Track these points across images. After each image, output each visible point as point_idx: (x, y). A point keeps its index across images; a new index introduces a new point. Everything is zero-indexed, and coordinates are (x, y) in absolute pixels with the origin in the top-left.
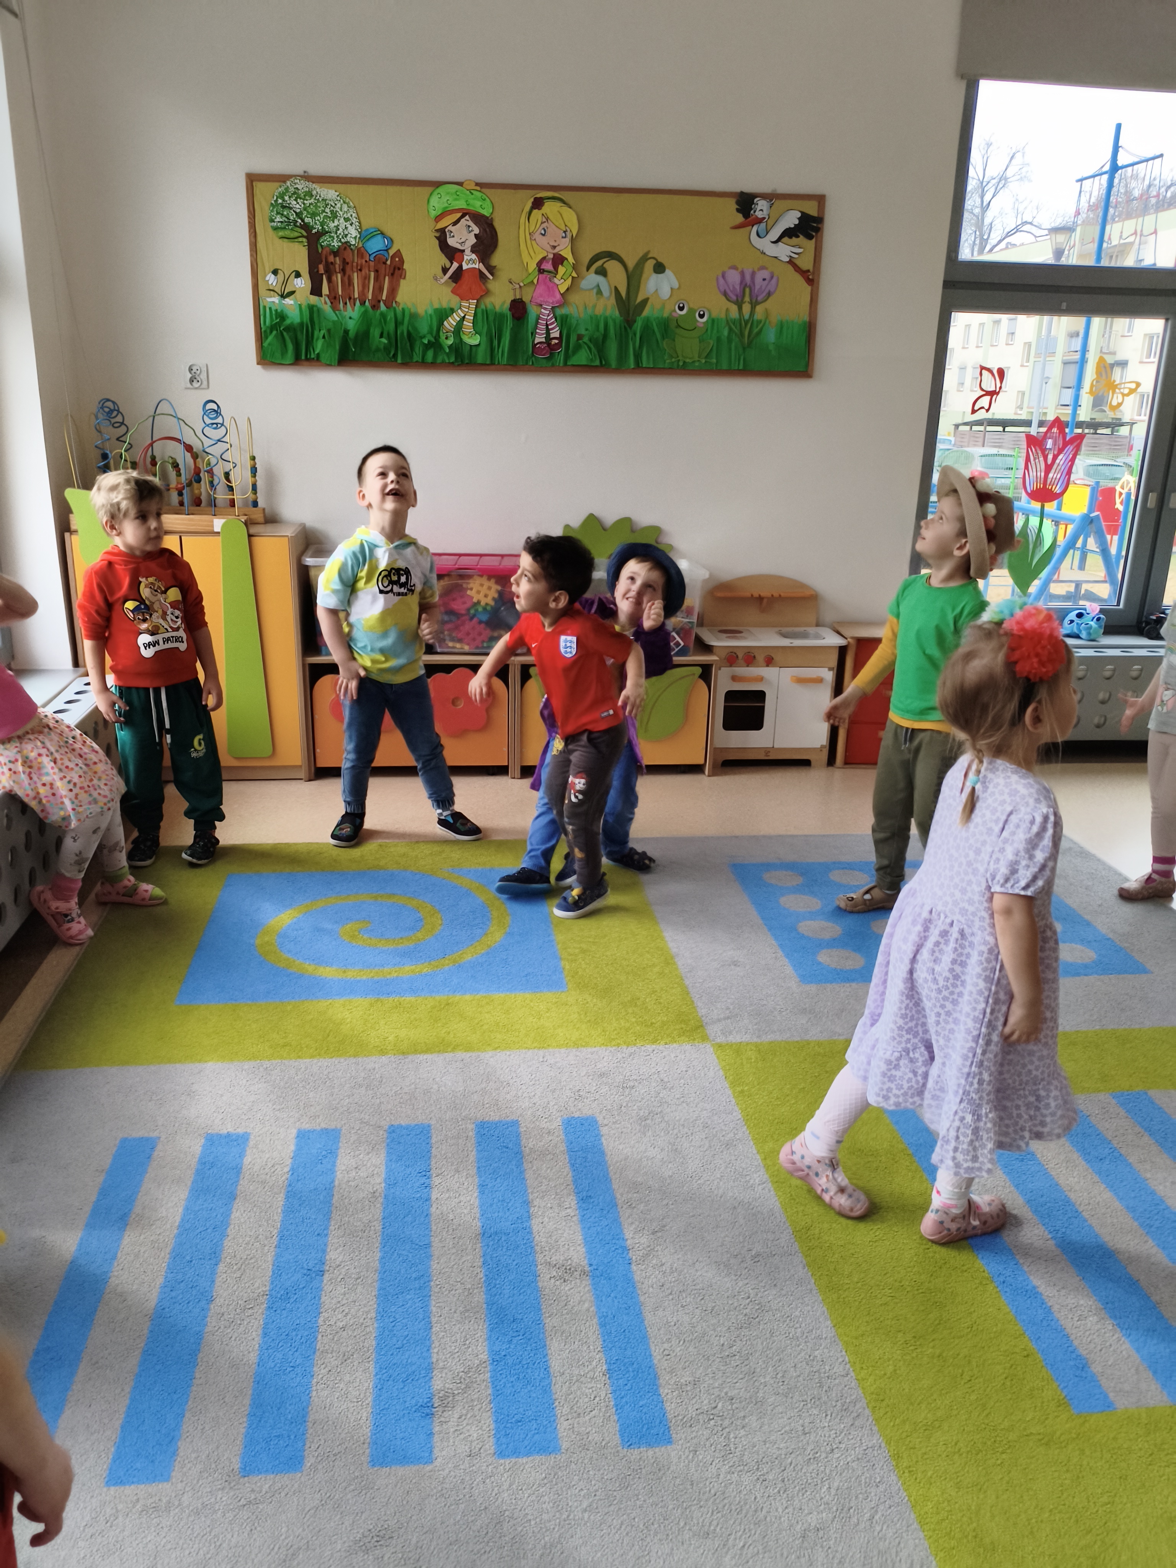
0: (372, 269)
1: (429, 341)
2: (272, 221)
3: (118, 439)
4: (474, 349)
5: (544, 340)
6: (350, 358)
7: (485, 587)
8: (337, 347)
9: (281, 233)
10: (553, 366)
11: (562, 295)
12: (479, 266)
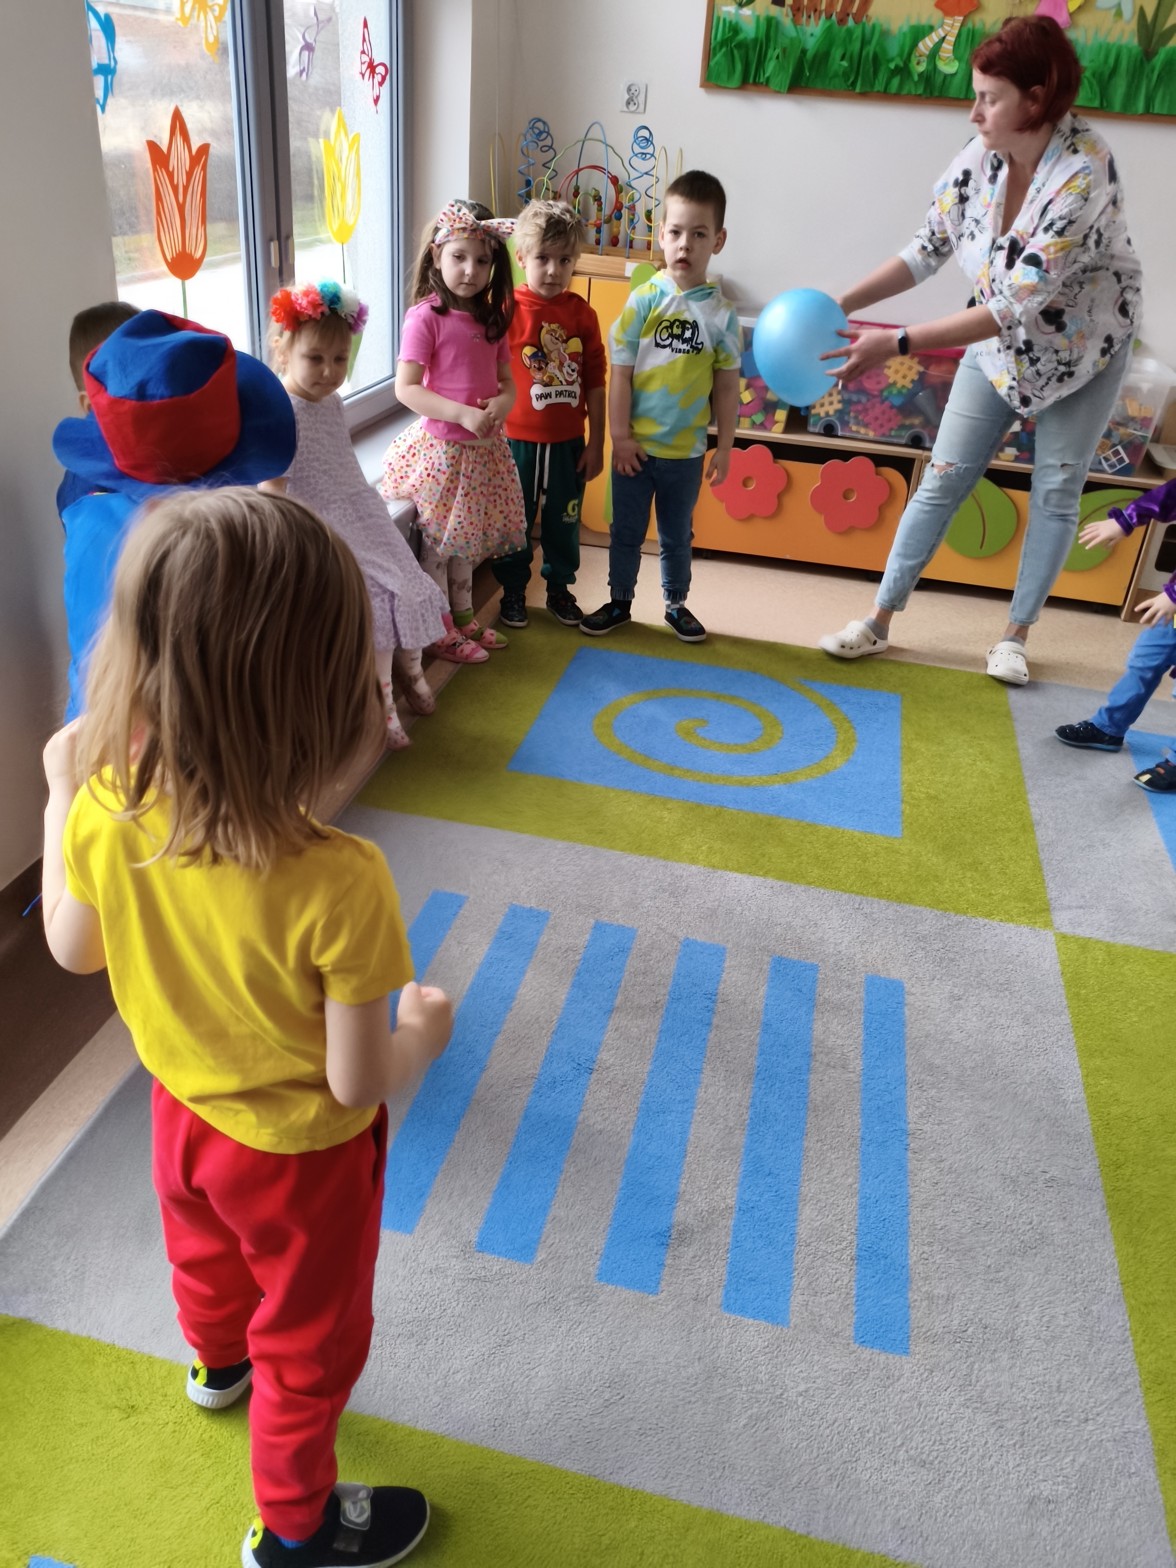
1: (897, 67)
3: (544, 165)
4: (948, 79)
6: (803, 85)
8: (791, 71)
11: (1071, 14)
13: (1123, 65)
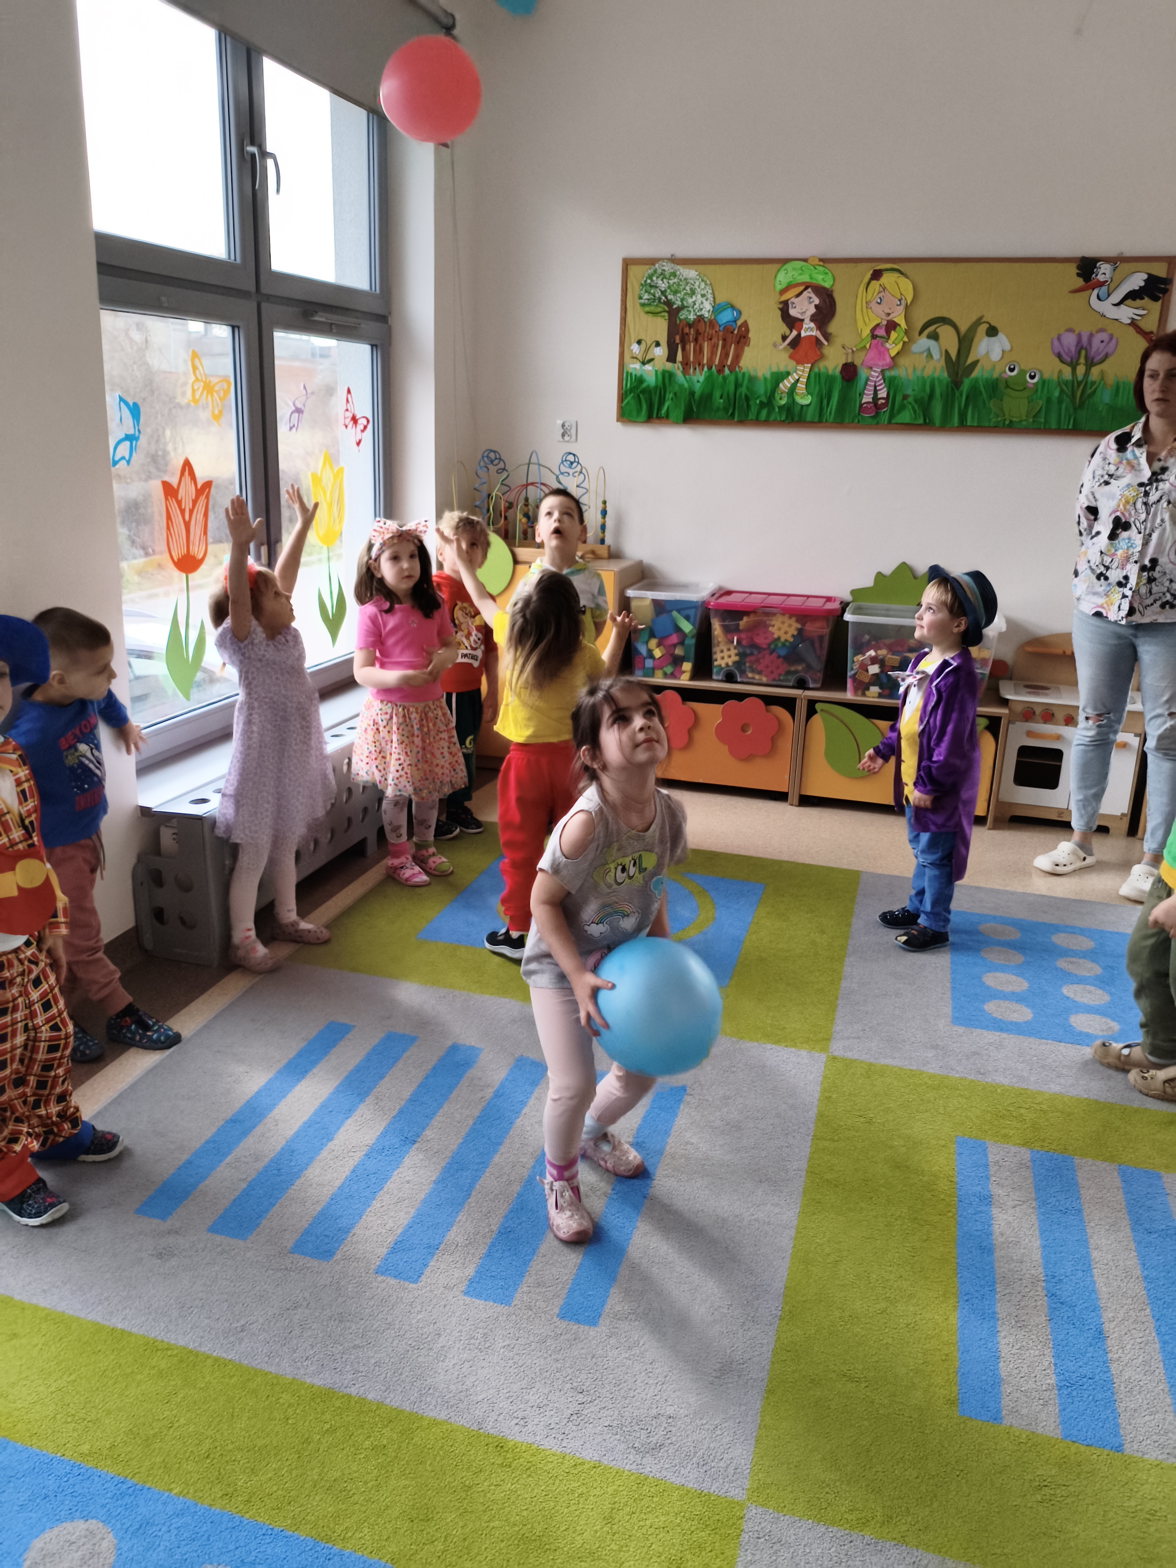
0: (720, 338)
1: (761, 402)
2: (641, 298)
5: (871, 400)
6: (694, 416)
7: (786, 625)
8: (683, 408)
9: (647, 309)
10: (877, 424)
11: (893, 358)
12: (816, 333)
13: (938, 392)
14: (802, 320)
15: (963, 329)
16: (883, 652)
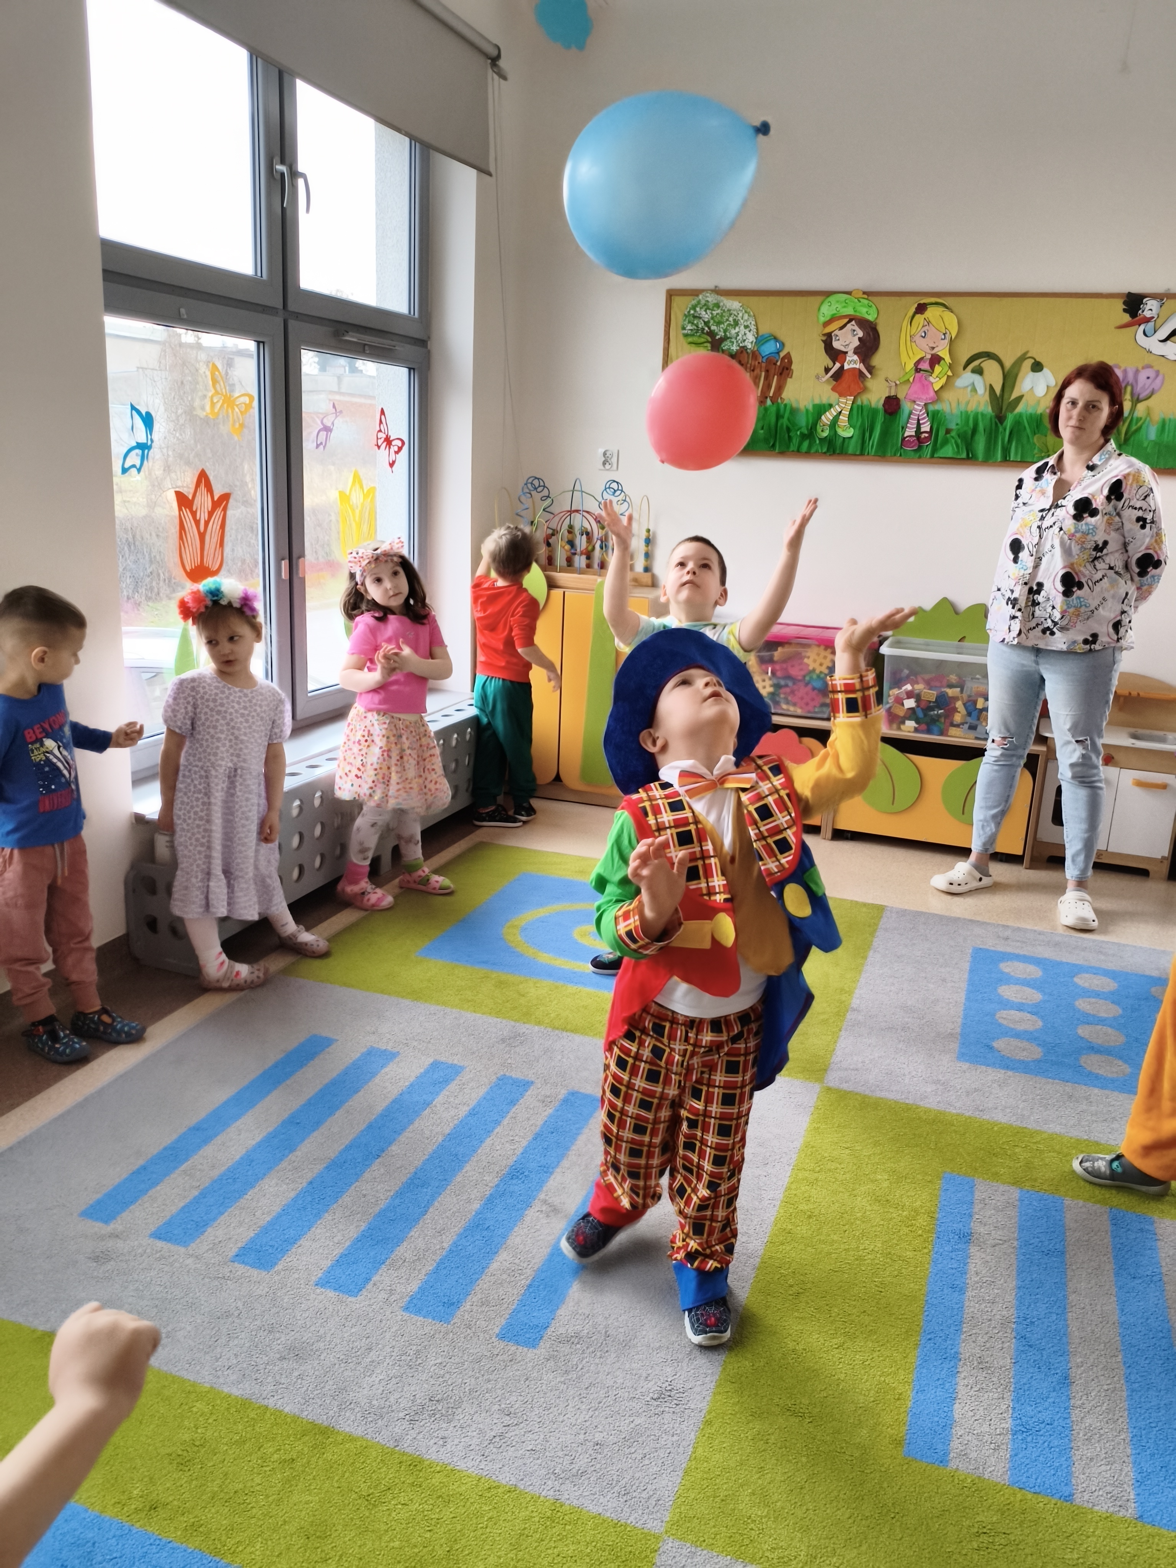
0: (763, 369)
1: (806, 433)
2: (684, 328)
5: (914, 434)
7: (821, 657)
9: (690, 339)
11: (936, 392)
12: (859, 366)
13: (981, 427)
14: (846, 353)
15: (1008, 364)
16: (920, 687)
